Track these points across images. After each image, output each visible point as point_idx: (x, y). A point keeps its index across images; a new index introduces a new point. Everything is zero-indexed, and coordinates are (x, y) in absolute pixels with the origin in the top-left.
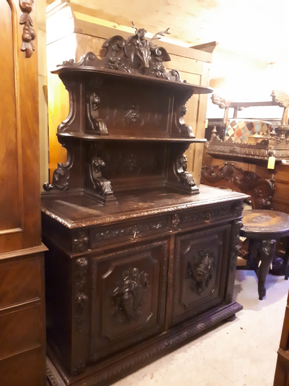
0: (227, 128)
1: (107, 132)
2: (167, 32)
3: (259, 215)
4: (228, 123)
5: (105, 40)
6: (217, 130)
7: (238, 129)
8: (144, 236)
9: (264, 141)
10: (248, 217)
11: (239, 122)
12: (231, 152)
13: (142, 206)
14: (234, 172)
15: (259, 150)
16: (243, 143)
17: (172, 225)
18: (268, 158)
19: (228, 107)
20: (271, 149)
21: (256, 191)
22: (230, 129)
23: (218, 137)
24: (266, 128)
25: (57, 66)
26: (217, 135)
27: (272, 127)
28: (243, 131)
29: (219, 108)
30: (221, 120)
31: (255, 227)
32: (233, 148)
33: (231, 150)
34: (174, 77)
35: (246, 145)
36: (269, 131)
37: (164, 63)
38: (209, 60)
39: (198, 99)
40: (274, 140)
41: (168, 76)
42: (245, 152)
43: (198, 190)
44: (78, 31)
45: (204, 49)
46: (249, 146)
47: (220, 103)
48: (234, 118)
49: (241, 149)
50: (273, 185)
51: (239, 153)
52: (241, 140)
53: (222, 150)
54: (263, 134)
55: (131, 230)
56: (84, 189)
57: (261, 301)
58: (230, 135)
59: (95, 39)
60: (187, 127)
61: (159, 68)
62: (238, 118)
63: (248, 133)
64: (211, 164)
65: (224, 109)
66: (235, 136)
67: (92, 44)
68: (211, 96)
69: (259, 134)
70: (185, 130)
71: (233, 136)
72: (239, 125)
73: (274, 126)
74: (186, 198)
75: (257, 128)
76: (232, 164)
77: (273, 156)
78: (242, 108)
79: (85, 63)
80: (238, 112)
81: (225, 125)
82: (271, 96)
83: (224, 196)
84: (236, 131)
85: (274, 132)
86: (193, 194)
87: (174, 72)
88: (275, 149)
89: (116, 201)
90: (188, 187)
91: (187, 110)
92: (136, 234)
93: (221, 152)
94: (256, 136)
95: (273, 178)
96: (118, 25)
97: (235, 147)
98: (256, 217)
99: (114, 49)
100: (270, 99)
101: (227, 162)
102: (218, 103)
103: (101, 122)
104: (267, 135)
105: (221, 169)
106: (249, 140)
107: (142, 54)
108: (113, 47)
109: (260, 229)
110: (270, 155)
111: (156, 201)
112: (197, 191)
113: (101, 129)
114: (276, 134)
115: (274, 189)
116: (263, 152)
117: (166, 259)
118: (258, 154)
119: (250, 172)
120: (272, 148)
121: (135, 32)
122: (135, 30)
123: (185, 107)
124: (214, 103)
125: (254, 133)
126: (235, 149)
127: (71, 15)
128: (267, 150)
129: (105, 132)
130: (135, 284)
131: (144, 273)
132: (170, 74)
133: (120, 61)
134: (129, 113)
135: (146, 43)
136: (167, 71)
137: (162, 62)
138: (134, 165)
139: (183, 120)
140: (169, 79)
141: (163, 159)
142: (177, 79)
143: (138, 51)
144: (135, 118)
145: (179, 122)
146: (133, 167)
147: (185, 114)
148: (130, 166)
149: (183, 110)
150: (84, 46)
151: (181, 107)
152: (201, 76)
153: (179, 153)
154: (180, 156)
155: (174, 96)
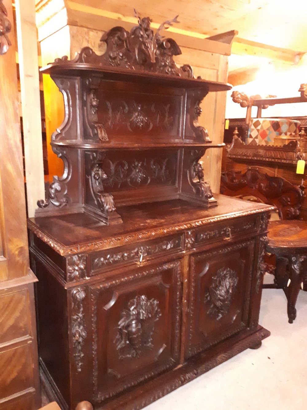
0: (250, 129)
1: (108, 140)
2: (175, 21)
3: (287, 227)
4: (251, 123)
5: (104, 33)
6: (238, 131)
7: (263, 130)
8: (153, 259)
9: (292, 142)
10: (275, 229)
11: (264, 121)
12: (255, 155)
13: (150, 224)
14: (258, 178)
15: (286, 153)
16: (268, 145)
17: (186, 245)
18: (297, 162)
19: (250, 105)
20: (299, 151)
21: (284, 199)
22: (253, 130)
23: (240, 139)
24: (294, 128)
25: (48, 64)
26: (239, 137)
27: (301, 126)
28: (268, 132)
29: (241, 107)
30: (243, 120)
31: (283, 242)
32: (257, 151)
33: (255, 154)
34: (186, 73)
35: (272, 147)
36: (298, 131)
37: (175, 58)
38: (227, 52)
39: (214, 98)
40: (303, 141)
41: (179, 72)
42: (271, 156)
43: (216, 202)
44: (72, 23)
45: (221, 40)
46: (275, 148)
47: (241, 101)
48: (257, 118)
49: (265, 153)
50: (303, 192)
51: (264, 156)
52: (266, 142)
53: (245, 154)
54: (291, 135)
55: (137, 253)
56: (85, 204)
57: (291, 324)
58: (254, 136)
59: (93, 32)
60: (203, 130)
61: (168, 63)
62: (262, 117)
63: (274, 134)
64: (233, 169)
65: (247, 107)
66: (259, 137)
67: (89, 38)
68: (231, 94)
69: (286, 134)
70: (200, 133)
71: (256, 137)
72: (263, 125)
73: (304, 125)
74: (202, 212)
75: (284, 128)
76: (256, 169)
77: (303, 159)
78: (266, 106)
79: (80, 60)
80: (263, 110)
81: (248, 125)
82: (299, 91)
83: (246, 209)
84: (260, 132)
85: (303, 132)
86: (210, 207)
87: (186, 67)
88: (304, 151)
89: (120, 219)
90: (204, 199)
91: (201, 110)
92: (143, 257)
93: (244, 156)
94: (283, 137)
95: (302, 184)
96: (123, 16)
97: (259, 150)
98: (284, 229)
99: (114, 42)
100: (298, 95)
101: (251, 168)
102: (239, 102)
103: (100, 128)
104: (296, 135)
105: (245, 176)
106: (274, 142)
107: (147, 48)
108: (112, 40)
109: (288, 244)
110: (299, 158)
111: (167, 216)
112: (215, 204)
113: (100, 136)
114: (306, 134)
115: (304, 196)
116: (291, 156)
117: (179, 283)
118: (285, 158)
119: (276, 178)
120: (301, 150)
121: (138, 21)
122: (139, 19)
123: (200, 108)
124: (235, 101)
125: (280, 134)
126: (260, 152)
127: (63, 5)
128: (296, 153)
129: (105, 139)
130: (143, 314)
131: (154, 301)
132: (182, 69)
133: (122, 57)
134: (134, 116)
135: (151, 35)
136: (178, 66)
137: (171, 56)
138: (142, 175)
139: (197, 122)
140: (180, 75)
141: (176, 168)
142: (189, 75)
143: (142, 44)
144: (142, 122)
145: (193, 125)
146: (140, 178)
147: (200, 116)
148: (137, 176)
149: (197, 111)
150: (80, 40)
151: (195, 107)
152: (218, 71)
153: (194, 161)
154: (195, 163)
155: (186, 95)
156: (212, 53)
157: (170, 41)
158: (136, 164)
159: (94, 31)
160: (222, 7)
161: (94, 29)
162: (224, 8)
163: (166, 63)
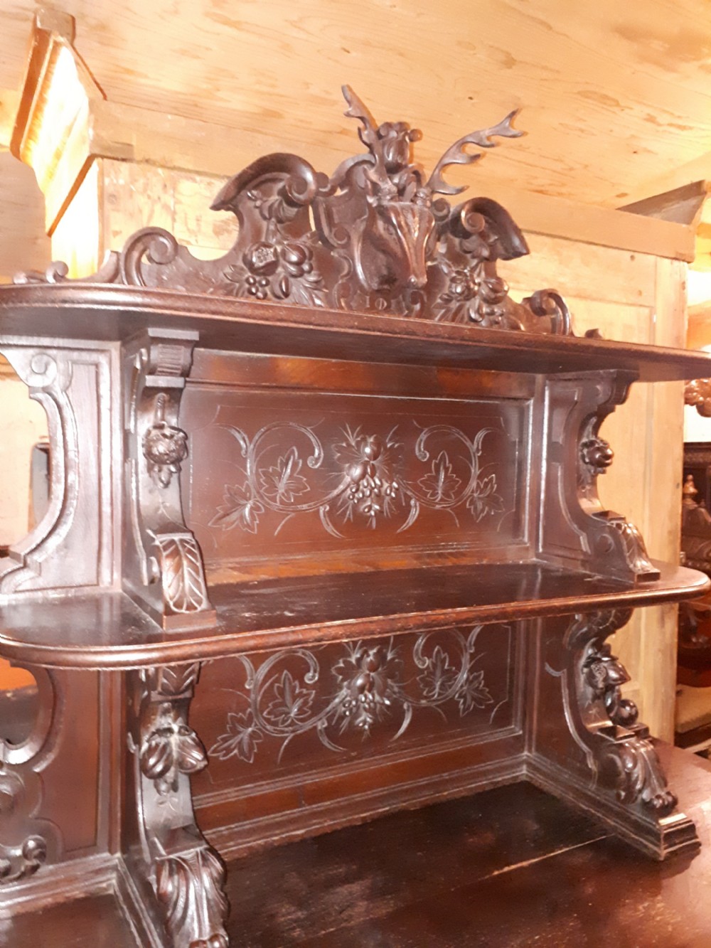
1: (202, 605)
6: (696, 486)
29: (698, 416)
34: (546, 319)
37: (503, 268)
38: (683, 252)
41: (519, 318)
47: (701, 399)
56: (122, 854)
59: (194, 181)
60: (619, 526)
61: (480, 285)
67: (178, 202)
87: (545, 298)
91: (610, 452)
102: (695, 401)
103: (176, 553)
107: (395, 229)
112: (686, 839)
113: (168, 591)
121: (360, 131)
122: (360, 124)
123: (603, 442)
129: (190, 607)
132: (528, 307)
133: (298, 264)
134: (348, 479)
135: (412, 188)
136: (517, 296)
137: (490, 260)
138: (377, 698)
139: (594, 494)
140: (522, 327)
141: (513, 659)
142: (559, 326)
143: (378, 216)
144: (379, 498)
145: (578, 506)
146: (371, 711)
147: (604, 472)
148: (357, 707)
149: (591, 454)
150: (141, 211)
151: (585, 440)
152: (652, 310)
153: (583, 640)
154: (589, 651)
155: (547, 393)
156: (632, 253)
157: (484, 207)
158: (353, 660)
159: (198, 178)
160: (651, 119)
161: (198, 173)
162: (659, 125)
163: (472, 286)
